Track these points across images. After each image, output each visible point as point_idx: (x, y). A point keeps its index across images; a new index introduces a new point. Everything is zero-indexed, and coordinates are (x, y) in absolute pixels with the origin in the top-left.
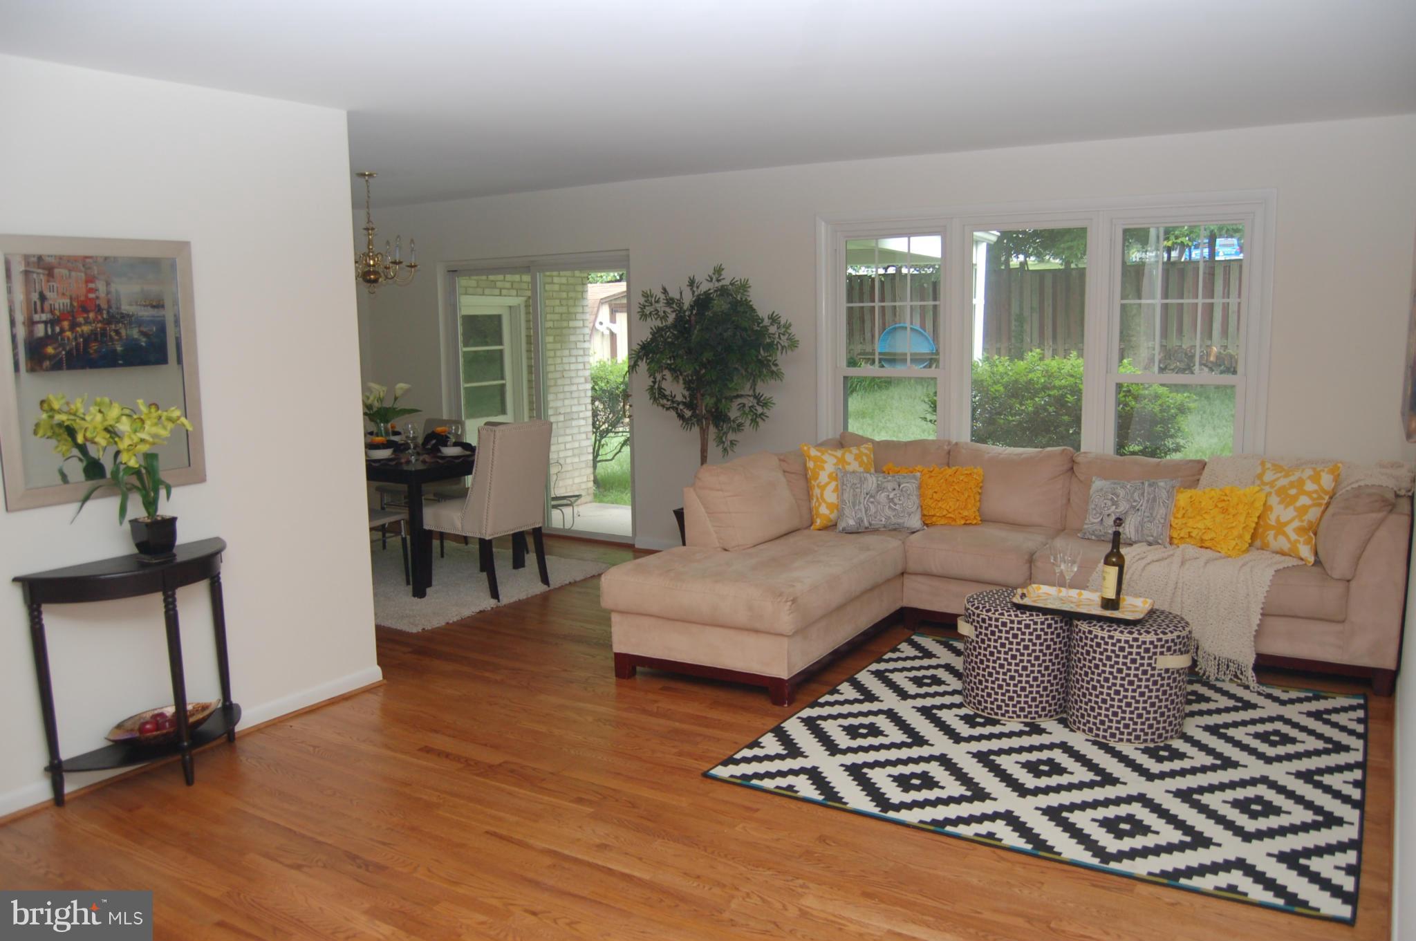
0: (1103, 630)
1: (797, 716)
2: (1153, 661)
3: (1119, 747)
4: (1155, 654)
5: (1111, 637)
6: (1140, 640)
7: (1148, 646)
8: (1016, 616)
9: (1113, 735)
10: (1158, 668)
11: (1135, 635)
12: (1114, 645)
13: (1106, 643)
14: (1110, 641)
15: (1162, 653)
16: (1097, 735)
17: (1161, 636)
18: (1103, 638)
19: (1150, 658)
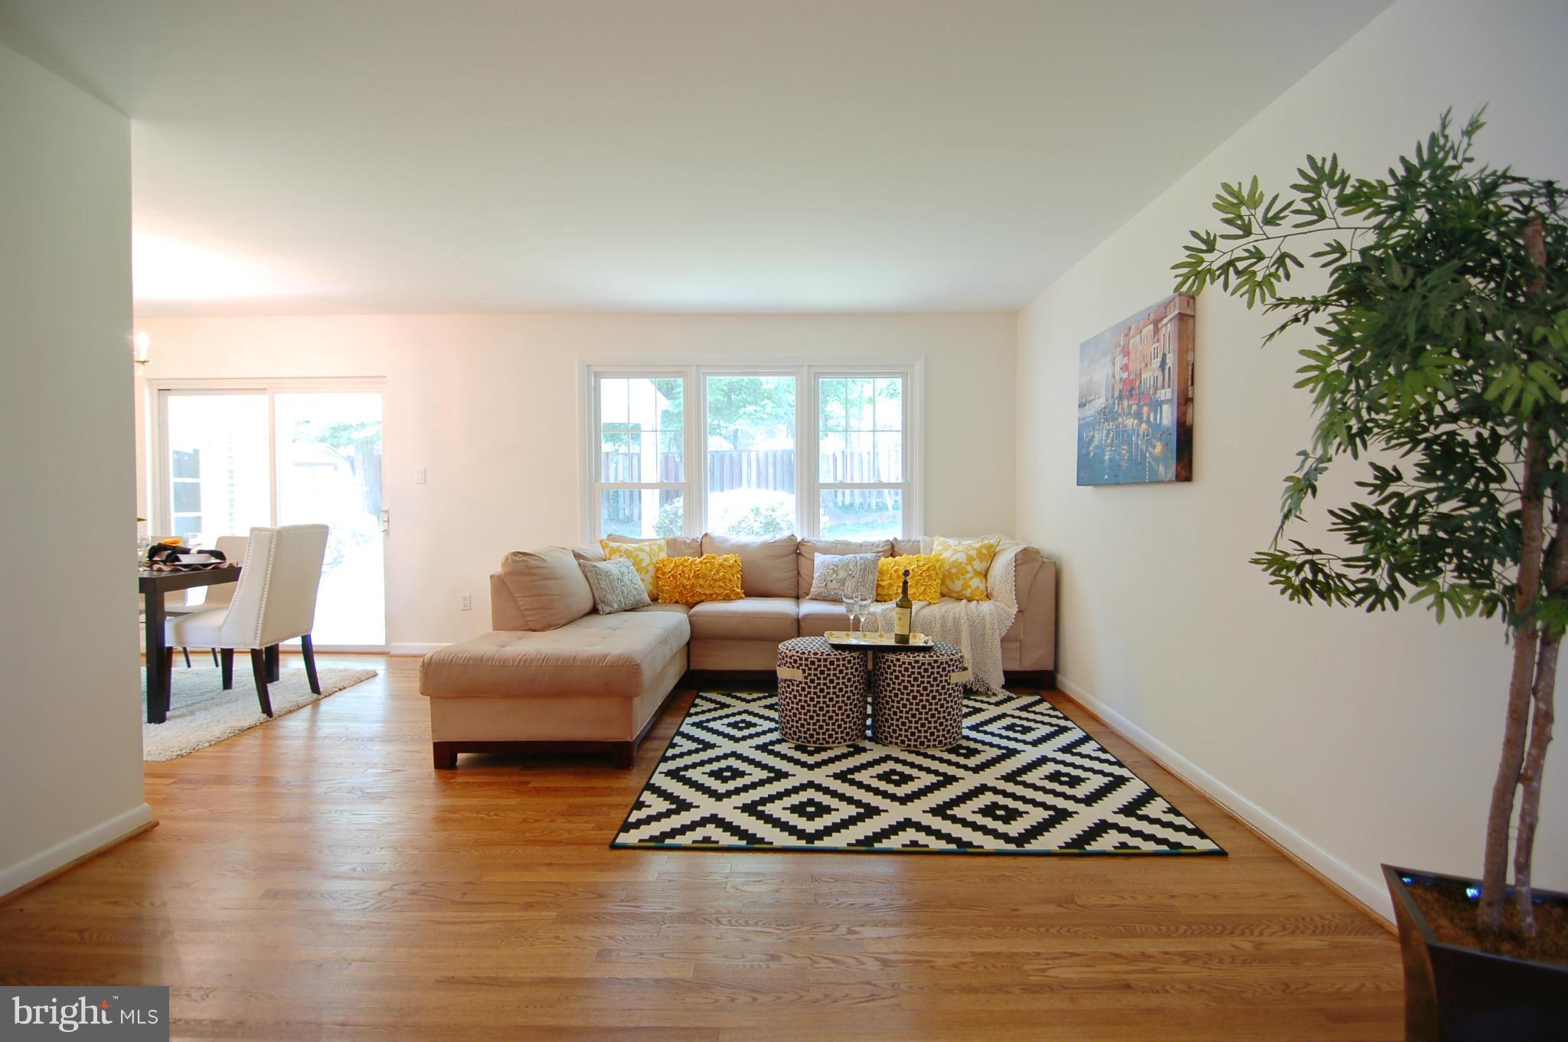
0: (909, 657)
1: (657, 772)
2: (948, 678)
3: (930, 752)
4: (949, 671)
5: (898, 660)
6: (939, 661)
7: (926, 666)
8: (840, 654)
9: (922, 743)
10: (952, 683)
11: (935, 658)
12: (919, 668)
13: (913, 667)
14: (916, 665)
15: (953, 671)
16: (909, 746)
17: (952, 657)
18: (910, 663)
19: (946, 675)
